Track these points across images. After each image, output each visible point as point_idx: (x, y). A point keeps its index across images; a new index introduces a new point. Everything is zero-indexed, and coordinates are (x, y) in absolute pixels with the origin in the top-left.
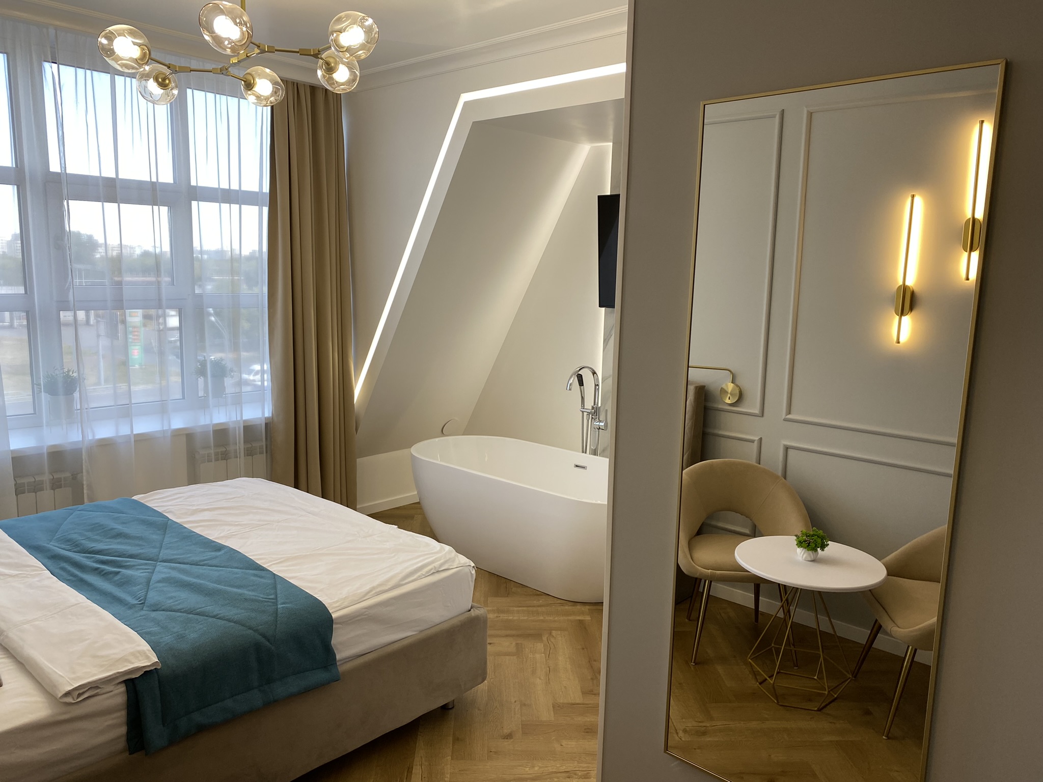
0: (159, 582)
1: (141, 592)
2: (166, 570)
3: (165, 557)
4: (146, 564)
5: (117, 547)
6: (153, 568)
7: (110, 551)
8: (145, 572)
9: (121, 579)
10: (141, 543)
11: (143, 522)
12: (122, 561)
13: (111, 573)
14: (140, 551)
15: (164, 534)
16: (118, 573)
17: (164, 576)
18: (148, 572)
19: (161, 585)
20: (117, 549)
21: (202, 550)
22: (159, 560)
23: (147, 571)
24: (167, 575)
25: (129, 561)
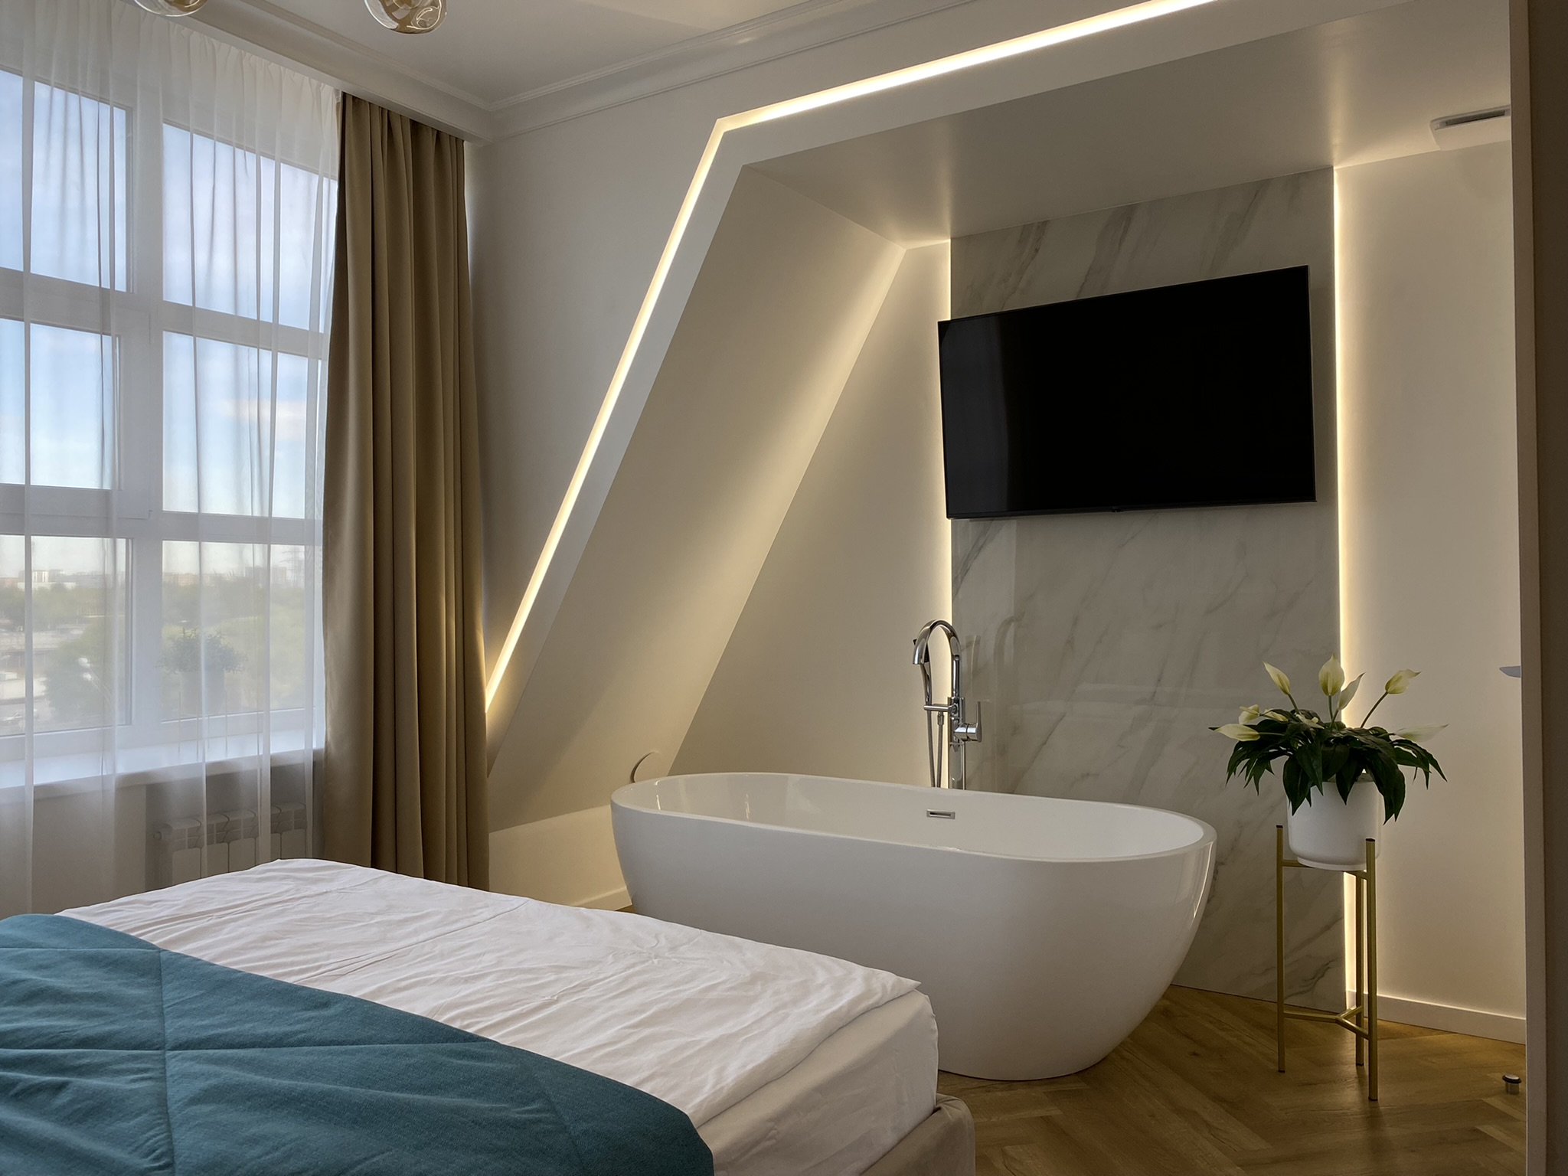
0: (195, 1100)
1: (151, 1133)
2: (198, 1068)
3: (184, 1036)
4: (135, 1058)
5: (40, 1024)
6: (159, 1066)
7: (23, 1036)
8: (143, 1079)
9: (72, 1102)
10: (103, 1008)
11: (92, 961)
12: (65, 1056)
13: (40, 1088)
14: (107, 1028)
15: (160, 984)
16: (60, 1087)
17: (201, 1084)
18: (150, 1078)
19: (206, 1108)
20: (42, 1027)
21: (277, 1009)
22: (168, 1046)
23: (145, 1075)
24: (213, 1081)
25: (84, 1056)
